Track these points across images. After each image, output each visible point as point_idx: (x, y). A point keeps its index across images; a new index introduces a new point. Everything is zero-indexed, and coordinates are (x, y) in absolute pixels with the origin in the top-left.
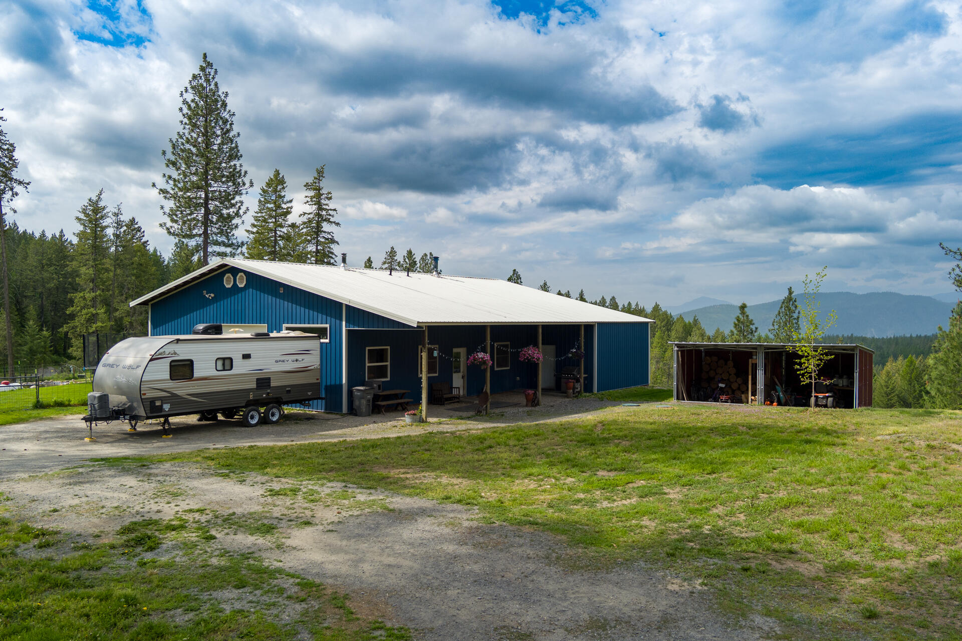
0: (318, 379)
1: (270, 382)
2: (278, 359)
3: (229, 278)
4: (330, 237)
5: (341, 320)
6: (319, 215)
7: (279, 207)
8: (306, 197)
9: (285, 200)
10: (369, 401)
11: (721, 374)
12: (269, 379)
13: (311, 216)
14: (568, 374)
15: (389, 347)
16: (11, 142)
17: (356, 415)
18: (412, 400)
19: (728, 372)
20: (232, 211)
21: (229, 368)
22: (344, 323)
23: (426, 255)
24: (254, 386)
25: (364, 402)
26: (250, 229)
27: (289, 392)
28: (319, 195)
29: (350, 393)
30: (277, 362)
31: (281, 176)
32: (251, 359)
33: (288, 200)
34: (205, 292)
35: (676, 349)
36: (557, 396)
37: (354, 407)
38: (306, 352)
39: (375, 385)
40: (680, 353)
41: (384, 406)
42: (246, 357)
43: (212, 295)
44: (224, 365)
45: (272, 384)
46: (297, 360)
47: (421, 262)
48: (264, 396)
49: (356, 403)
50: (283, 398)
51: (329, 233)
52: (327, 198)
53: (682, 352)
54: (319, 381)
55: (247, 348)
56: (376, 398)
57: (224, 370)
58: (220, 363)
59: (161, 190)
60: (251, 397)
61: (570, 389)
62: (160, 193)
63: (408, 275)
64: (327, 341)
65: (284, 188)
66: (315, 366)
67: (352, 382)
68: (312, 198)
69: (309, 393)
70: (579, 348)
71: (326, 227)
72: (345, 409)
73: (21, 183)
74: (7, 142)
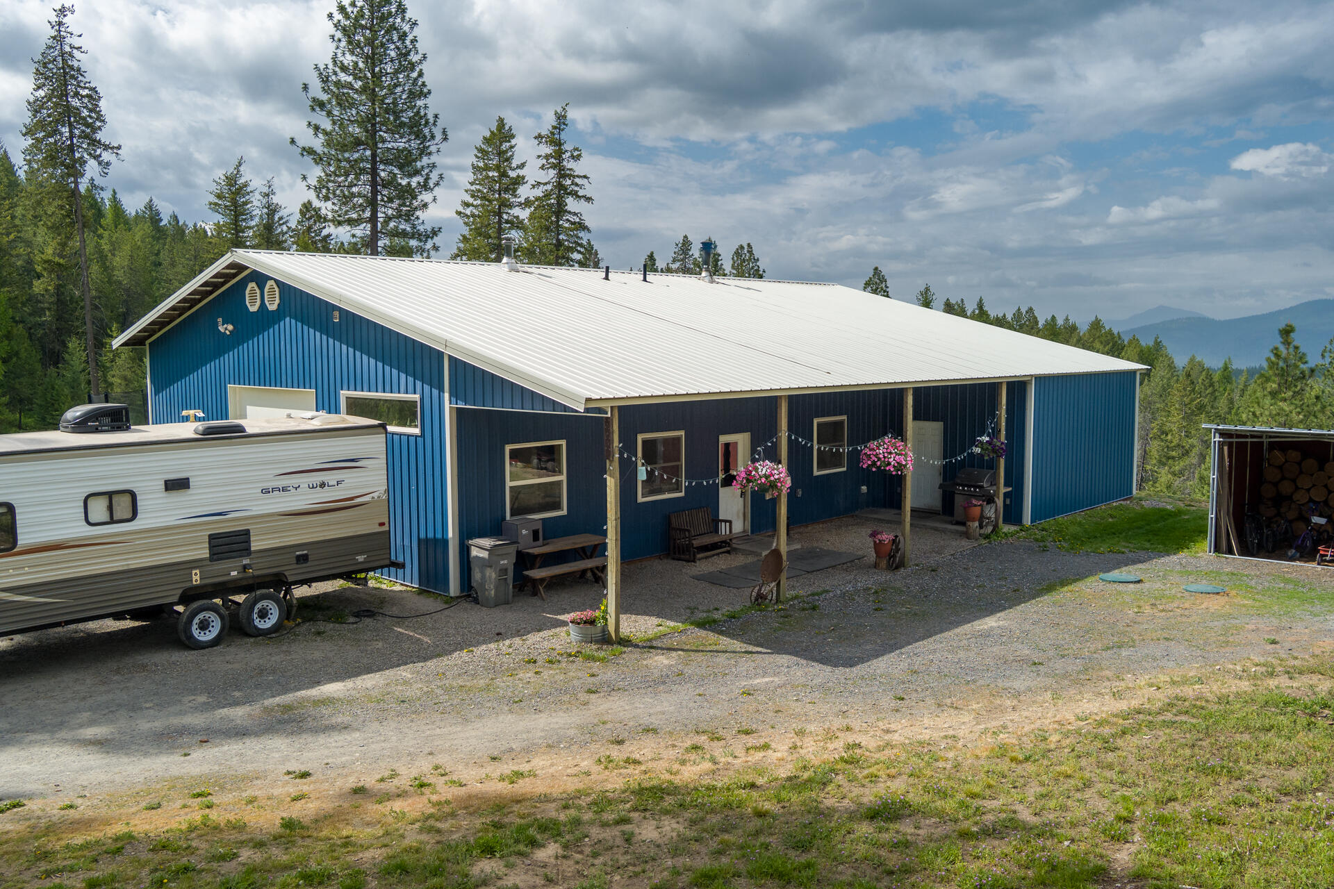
0: (382, 524)
1: (248, 541)
2: (270, 485)
3: (253, 290)
4: (578, 220)
5: (441, 390)
6: (560, 186)
7: (504, 174)
8: (539, 156)
9: (514, 165)
10: (504, 571)
11: (1308, 490)
12: (247, 532)
13: (549, 187)
14: (969, 486)
15: (563, 443)
16: (93, 85)
17: (476, 601)
19: (1326, 486)
20: (414, 181)
21: (129, 516)
22: (447, 395)
23: (742, 247)
24: (204, 553)
25: (491, 574)
26: (461, 209)
27: (302, 559)
28: (559, 154)
29: (464, 551)
30: (265, 491)
31: (507, 128)
32: (190, 492)
33: (519, 163)
34: (220, 320)
35: (1217, 439)
36: (944, 531)
37: (474, 584)
38: (351, 463)
39: (524, 532)
40: (1226, 448)
41: (542, 580)
42: (177, 485)
43: (230, 327)
44: (110, 508)
45: (255, 546)
46: (323, 485)
47: (735, 258)
48: (234, 573)
49: (477, 575)
50: (286, 573)
51: (575, 214)
52: (573, 157)
53: (1230, 445)
54: (385, 528)
55: (175, 465)
56: (524, 560)
57: (112, 521)
58: (99, 510)
59: (304, 149)
60: (196, 578)
61: (974, 520)
62: (302, 155)
63: (645, 280)
64: (417, 431)
65: (512, 147)
66: (375, 495)
67: (468, 532)
68: (547, 157)
69: (361, 558)
70: (995, 433)
71: (571, 204)
72: (454, 588)
73: (107, 147)
74: (87, 85)
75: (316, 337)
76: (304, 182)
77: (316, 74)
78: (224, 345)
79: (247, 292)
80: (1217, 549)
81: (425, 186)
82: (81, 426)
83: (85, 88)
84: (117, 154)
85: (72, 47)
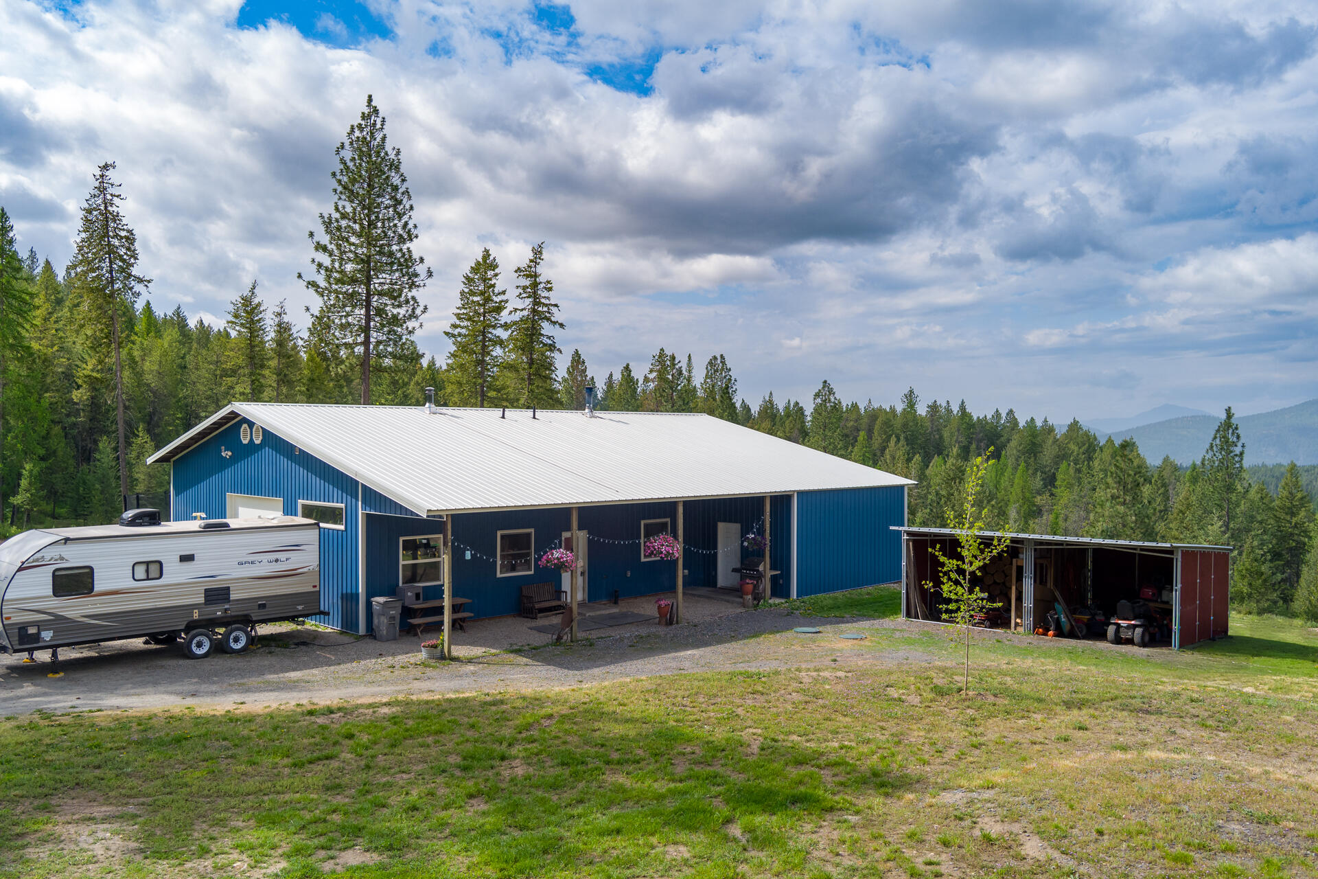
0: (315, 586)
1: (229, 594)
2: (243, 560)
3: (245, 430)
4: (550, 342)
5: (357, 500)
6: (534, 311)
7: (488, 300)
8: (517, 287)
9: (496, 291)
10: (393, 618)
11: (993, 575)
12: (228, 588)
13: (526, 313)
14: (750, 570)
15: (441, 536)
17: (375, 638)
18: (472, 615)
19: (1003, 571)
20: (402, 312)
21: (158, 576)
22: (360, 503)
23: (715, 358)
24: (201, 599)
25: (384, 620)
26: (450, 330)
27: (262, 606)
28: (535, 285)
29: (369, 605)
30: (240, 564)
31: (491, 258)
32: (194, 562)
33: (501, 291)
34: (223, 448)
35: (905, 537)
36: (732, 603)
37: (374, 627)
38: (296, 547)
39: (409, 594)
40: (911, 543)
41: (419, 625)
42: (187, 558)
43: (230, 453)
44: (147, 571)
45: (233, 596)
46: (277, 561)
47: (709, 368)
48: (219, 613)
49: (376, 621)
50: (252, 615)
51: (549, 338)
52: (545, 288)
53: (914, 541)
54: (317, 589)
55: (186, 546)
56: (407, 612)
57: (148, 579)
58: (140, 572)
59: (309, 283)
60: (196, 615)
61: (747, 594)
62: (308, 287)
63: (534, 418)
64: (342, 527)
65: (496, 275)
66: (311, 568)
67: (370, 594)
68: (524, 288)
69: (300, 608)
71: (546, 328)
72: (362, 629)
73: (140, 280)
74: (125, 227)
75: (284, 462)
76: (308, 313)
77: (320, 221)
78: (224, 464)
79: (242, 430)
80: (908, 615)
81: (413, 316)
82: (133, 522)
83: (124, 230)
84: (146, 286)
85: (112, 195)
